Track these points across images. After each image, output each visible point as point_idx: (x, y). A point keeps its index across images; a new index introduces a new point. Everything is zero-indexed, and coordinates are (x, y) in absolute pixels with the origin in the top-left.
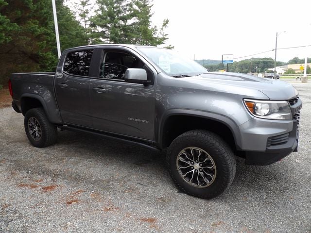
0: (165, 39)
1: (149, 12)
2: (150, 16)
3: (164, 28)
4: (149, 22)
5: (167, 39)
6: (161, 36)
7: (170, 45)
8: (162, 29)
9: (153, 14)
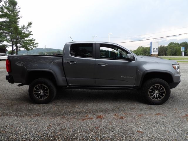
0: (31, 34)
1: (18, 16)
2: (19, 18)
3: (29, 27)
4: (17, 22)
5: (32, 34)
6: (27, 33)
7: (33, 39)
8: (27, 28)
9: (21, 17)
